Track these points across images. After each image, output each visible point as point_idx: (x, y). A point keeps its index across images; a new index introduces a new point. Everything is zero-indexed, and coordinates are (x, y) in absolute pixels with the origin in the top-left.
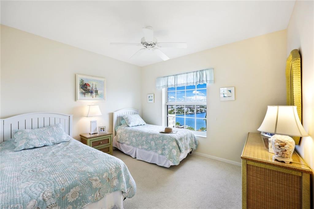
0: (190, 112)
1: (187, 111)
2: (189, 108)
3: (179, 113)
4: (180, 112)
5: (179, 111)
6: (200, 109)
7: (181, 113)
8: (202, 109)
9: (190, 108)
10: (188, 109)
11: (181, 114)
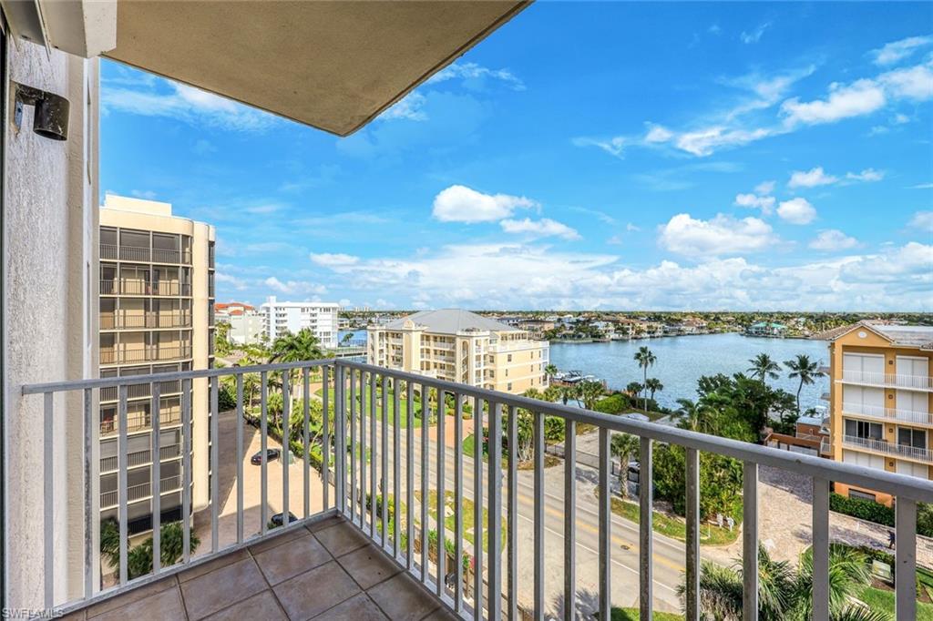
0: (613, 335)
1: (606, 332)
2: (613, 321)
3: (580, 337)
4: (580, 333)
5: (580, 330)
6: (648, 327)
7: (587, 336)
8: (655, 324)
9: (616, 322)
10: (607, 326)
11: (585, 341)
